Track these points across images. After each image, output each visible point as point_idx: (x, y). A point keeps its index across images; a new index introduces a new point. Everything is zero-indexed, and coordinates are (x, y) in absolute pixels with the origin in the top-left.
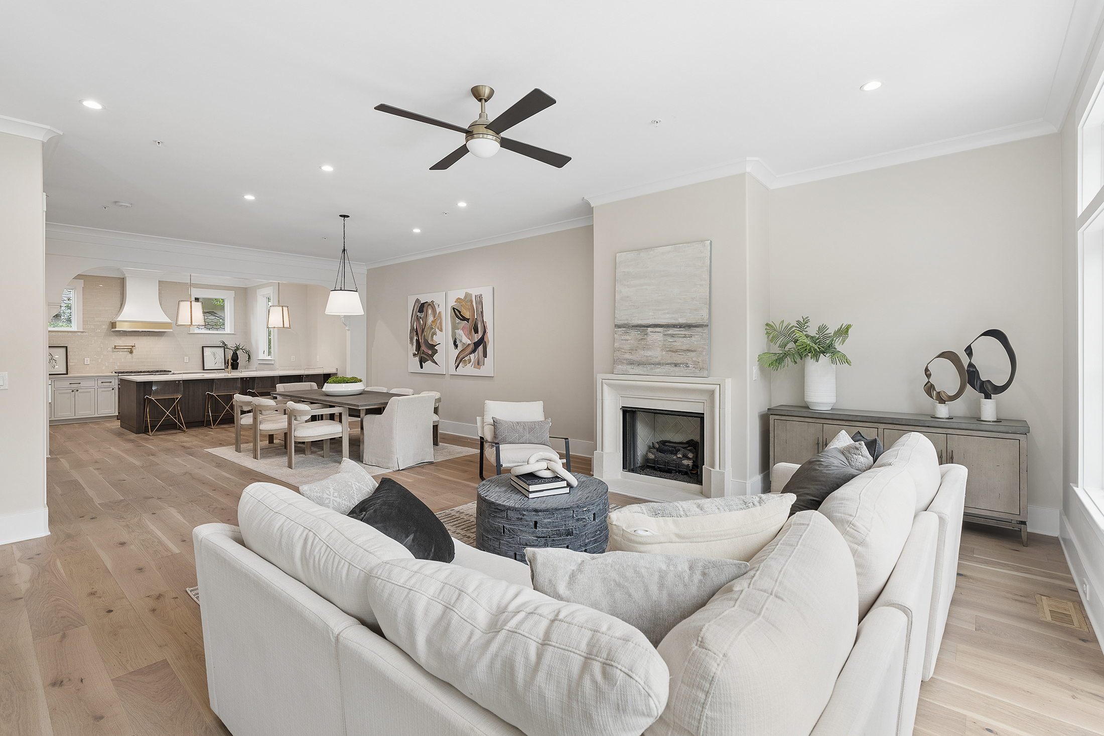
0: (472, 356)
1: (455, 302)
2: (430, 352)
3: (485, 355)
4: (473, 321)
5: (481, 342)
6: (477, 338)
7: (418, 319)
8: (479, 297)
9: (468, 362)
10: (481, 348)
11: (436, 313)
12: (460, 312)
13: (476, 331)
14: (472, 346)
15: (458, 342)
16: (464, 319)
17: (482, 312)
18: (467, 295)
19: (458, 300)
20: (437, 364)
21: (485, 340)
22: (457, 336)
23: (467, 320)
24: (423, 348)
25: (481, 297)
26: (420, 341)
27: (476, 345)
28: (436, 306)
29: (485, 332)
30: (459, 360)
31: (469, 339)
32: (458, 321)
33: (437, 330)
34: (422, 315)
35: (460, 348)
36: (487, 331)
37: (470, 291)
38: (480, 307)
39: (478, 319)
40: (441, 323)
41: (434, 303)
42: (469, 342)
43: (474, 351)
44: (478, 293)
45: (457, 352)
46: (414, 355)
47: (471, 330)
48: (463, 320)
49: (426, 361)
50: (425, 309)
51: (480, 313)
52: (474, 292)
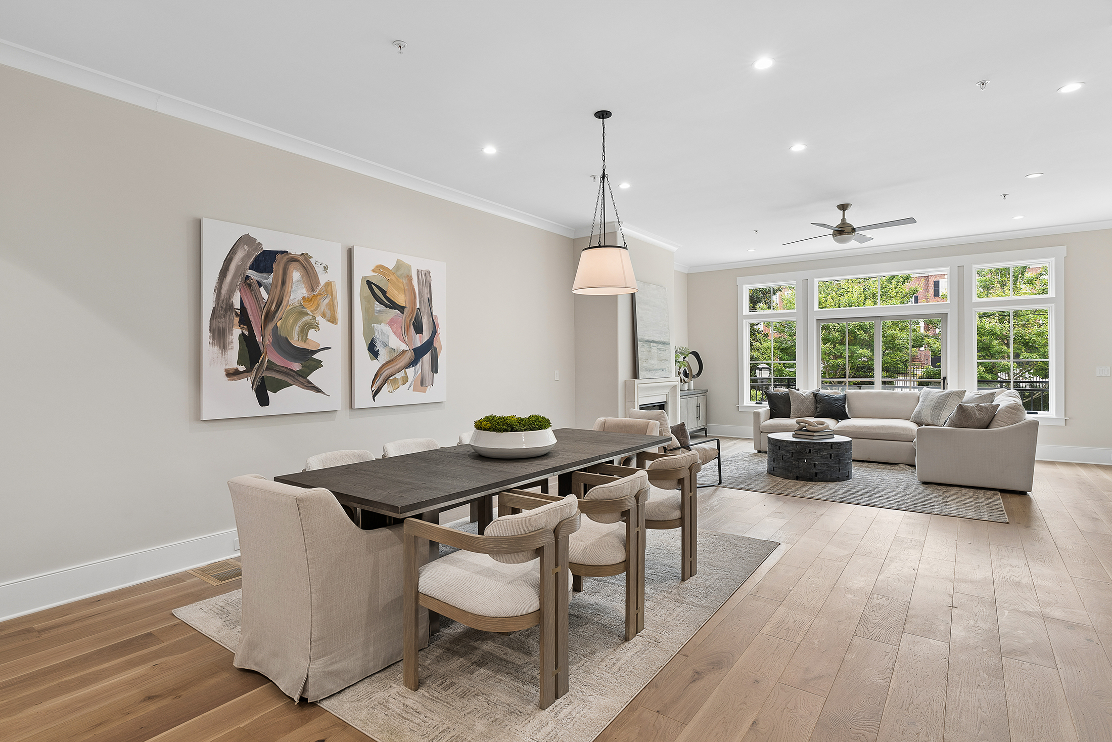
0: (410, 371)
1: (373, 271)
2: (297, 367)
3: (435, 369)
4: (412, 312)
5: (429, 347)
6: (419, 340)
7: (250, 286)
8: (426, 275)
9: (400, 382)
10: (427, 358)
11: (318, 283)
12: (384, 292)
13: (419, 329)
14: (409, 356)
15: (379, 347)
16: (393, 305)
17: (430, 300)
18: (399, 265)
19: (380, 269)
20: (318, 390)
21: (436, 344)
22: (377, 336)
23: (401, 309)
24: (271, 356)
25: (428, 276)
26: (259, 339)
27: (419, 353)
28: (319, 269)
29: (434, 333)
30: (380, 381)
31: (404, 341)
32: (378, 307)
33: (319, 318)
34: (269, 279)
35: (384, 357)
36: (439, 331)
37: (407, 259)
38: (426, 291)
39: (423, 309)
40: (332, 306)
41: (312, 261)
42: (404, 347)
43: (413, 363)
44: (424, 268)
45: (376, 365)
46: (233, 374)
47: (408, 327)
48: (391, 308)
49: (278, 386)
50: (278, 267)
51: (426, 301)
52: (416, 264)
